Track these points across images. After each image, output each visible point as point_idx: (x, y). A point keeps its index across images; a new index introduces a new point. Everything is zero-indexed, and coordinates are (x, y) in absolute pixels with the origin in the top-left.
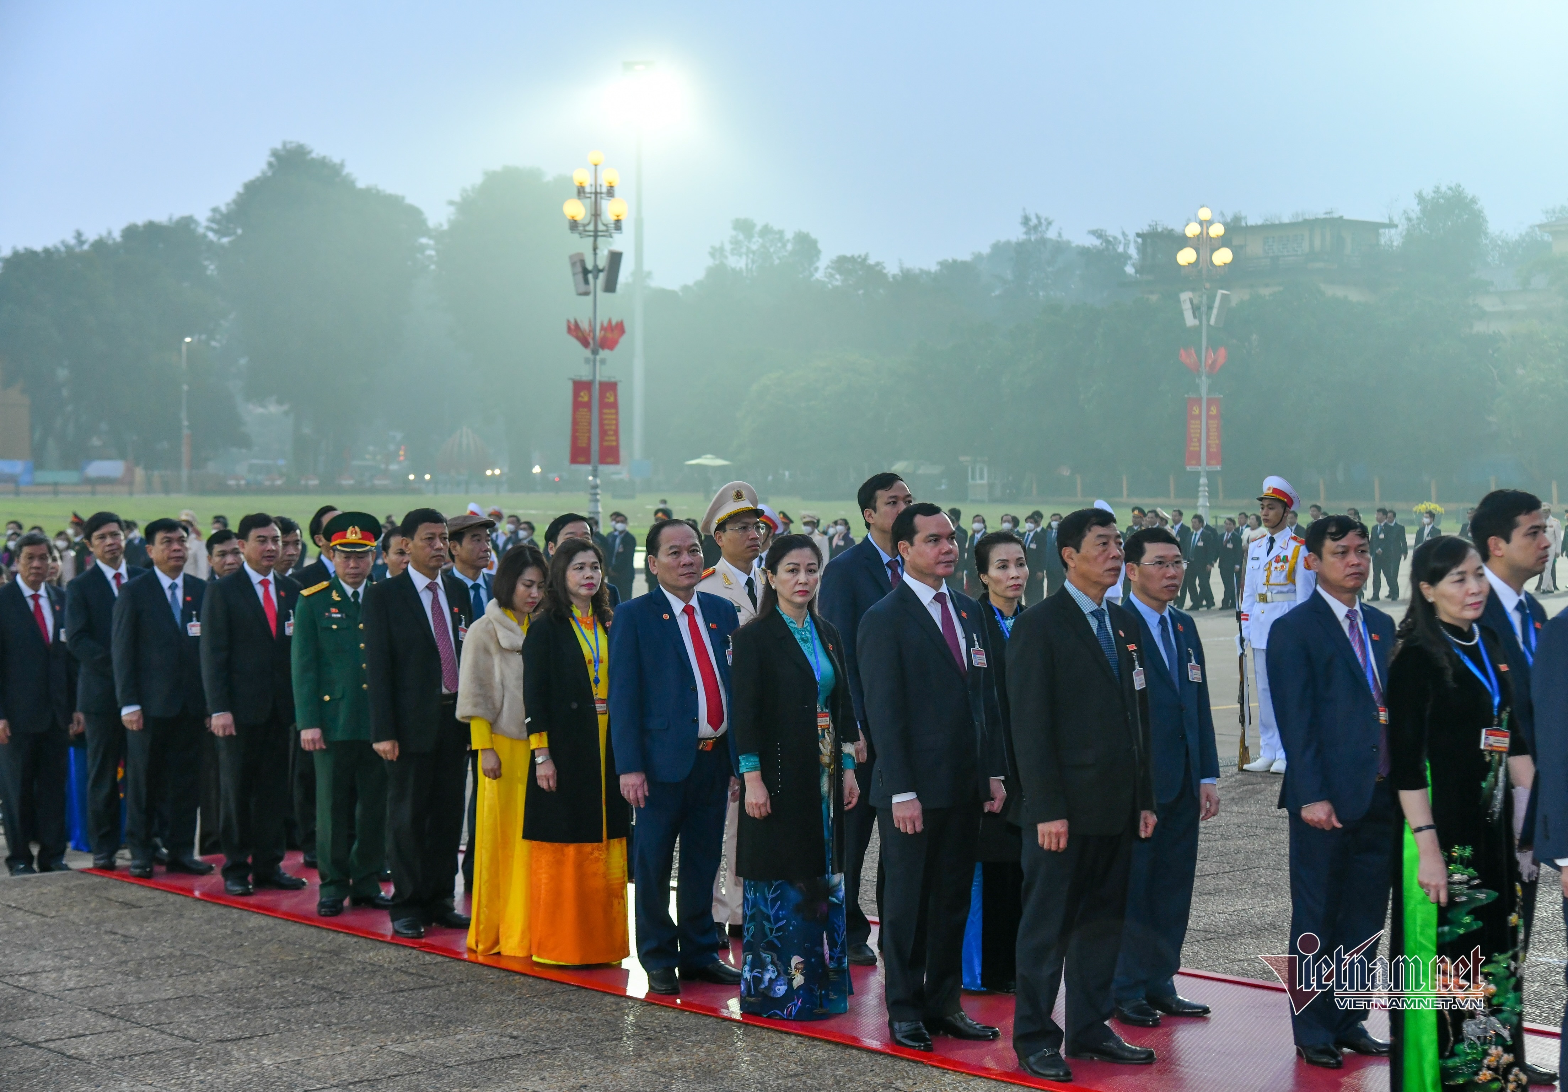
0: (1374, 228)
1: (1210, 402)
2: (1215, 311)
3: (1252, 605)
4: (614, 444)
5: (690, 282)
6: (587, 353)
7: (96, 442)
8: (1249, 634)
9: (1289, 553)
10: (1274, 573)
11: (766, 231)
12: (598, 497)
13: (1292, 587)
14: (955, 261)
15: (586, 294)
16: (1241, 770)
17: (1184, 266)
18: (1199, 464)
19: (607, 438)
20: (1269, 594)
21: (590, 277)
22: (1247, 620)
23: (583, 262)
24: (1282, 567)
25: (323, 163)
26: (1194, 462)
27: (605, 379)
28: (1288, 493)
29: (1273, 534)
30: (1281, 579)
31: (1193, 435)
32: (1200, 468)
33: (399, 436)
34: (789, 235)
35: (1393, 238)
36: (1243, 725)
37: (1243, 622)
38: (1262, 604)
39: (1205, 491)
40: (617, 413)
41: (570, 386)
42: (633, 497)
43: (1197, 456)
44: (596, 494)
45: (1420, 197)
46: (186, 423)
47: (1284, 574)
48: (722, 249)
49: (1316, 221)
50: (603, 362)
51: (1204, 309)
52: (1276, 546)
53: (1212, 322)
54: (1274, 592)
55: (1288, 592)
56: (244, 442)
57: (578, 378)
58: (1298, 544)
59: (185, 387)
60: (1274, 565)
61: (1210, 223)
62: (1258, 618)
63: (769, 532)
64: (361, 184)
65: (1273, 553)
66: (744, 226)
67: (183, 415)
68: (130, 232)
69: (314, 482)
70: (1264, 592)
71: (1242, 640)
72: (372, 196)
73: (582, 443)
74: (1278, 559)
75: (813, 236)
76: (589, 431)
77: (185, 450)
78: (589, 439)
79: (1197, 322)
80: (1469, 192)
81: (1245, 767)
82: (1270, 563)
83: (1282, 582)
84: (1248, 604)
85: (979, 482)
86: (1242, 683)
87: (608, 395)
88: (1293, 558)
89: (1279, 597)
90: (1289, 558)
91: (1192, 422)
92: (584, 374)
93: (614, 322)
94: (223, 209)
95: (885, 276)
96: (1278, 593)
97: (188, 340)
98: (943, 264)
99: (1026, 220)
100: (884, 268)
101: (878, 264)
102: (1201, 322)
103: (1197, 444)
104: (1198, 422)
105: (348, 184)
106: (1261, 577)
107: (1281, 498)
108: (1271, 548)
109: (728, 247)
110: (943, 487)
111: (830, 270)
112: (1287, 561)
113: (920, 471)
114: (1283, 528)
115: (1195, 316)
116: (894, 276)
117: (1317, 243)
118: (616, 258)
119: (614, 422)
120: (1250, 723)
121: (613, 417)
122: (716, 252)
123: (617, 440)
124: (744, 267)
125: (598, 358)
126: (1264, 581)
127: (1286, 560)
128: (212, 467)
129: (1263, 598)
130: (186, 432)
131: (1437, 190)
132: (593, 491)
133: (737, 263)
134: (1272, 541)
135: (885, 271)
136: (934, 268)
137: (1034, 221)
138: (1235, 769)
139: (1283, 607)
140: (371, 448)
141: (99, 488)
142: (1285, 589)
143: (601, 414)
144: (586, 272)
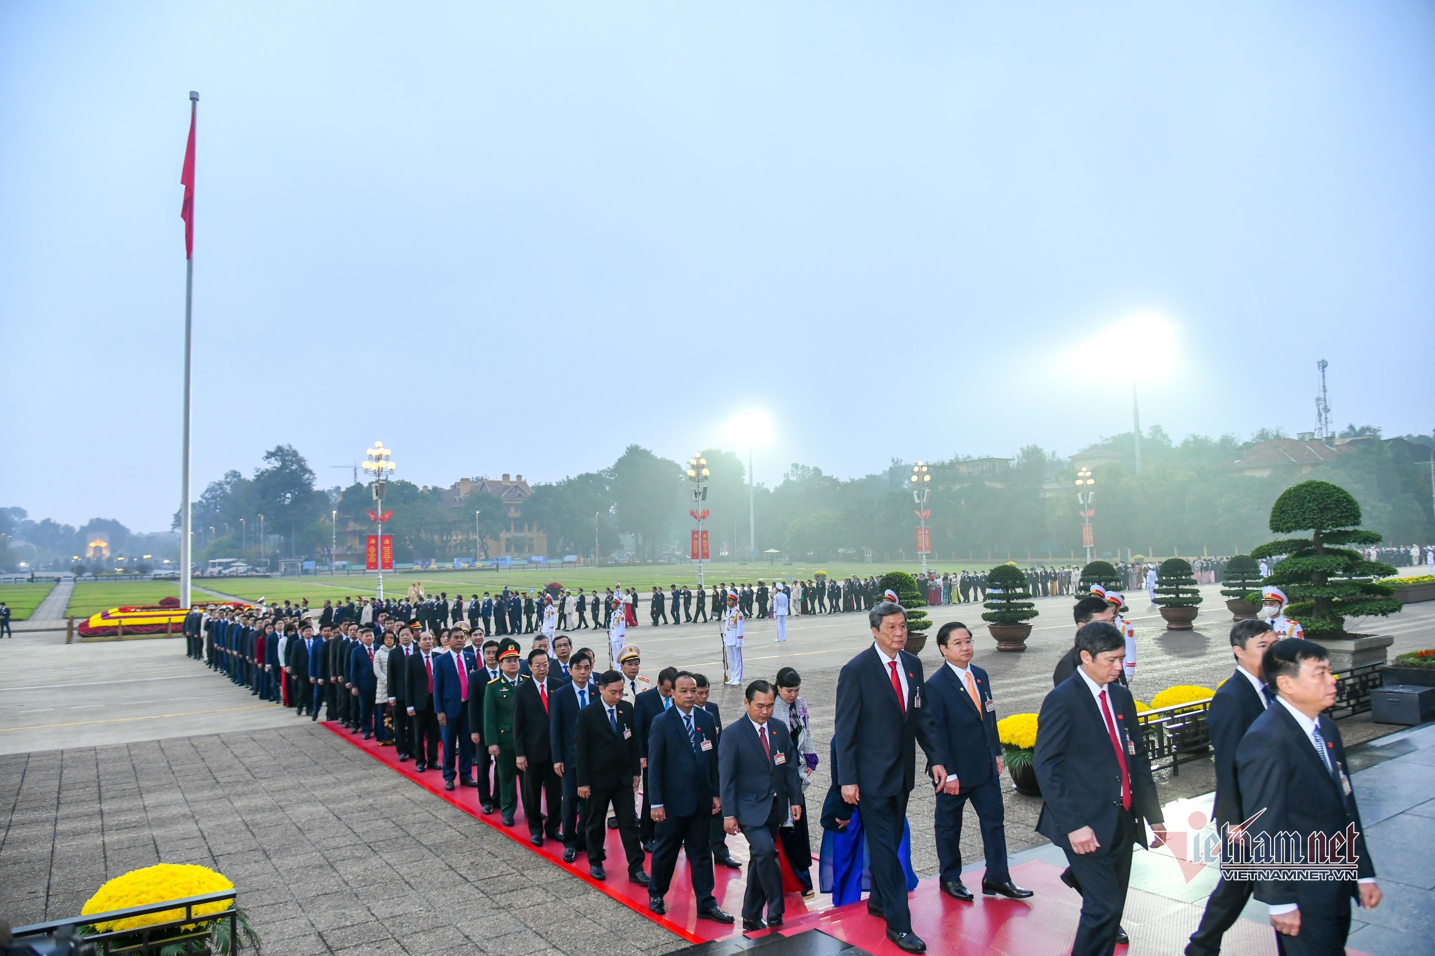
0: (1007, 460)
1: (925, 529)
2: (925, 497)
6: (696, 521)
11: (803, 467)
15: (696, 502)
17: (913, 482)
18: (922, 551)
19: (704, 550)
23: (695, 491)
25: (644, 451)
26: (920, 550)
27: (703, 530)
31: (919, 541)
32: (923, 553)
34: (811, 468)
35: (1013, 464)
39: (925, 560)
40: (708, 542)
41: (691, 533)
43: (921, 548)
45: (1022, 449)
46: (597, 542)
48: (788, 474)
49: (984, 459)
50: (702, 524)
51: (921, 496)
53: (924, 501)
57: (694, 530)
61: (922, 467)
64: (659, 457)
66: (795, 466)
68: (580, 477)
72: (663, 461)
73: (695, 552)
75: (820, 468)
76: (698, 548)
77: (597, 551)
78: (698, 551)
79: (919, 501)
80: (1039, 446)
85: (868, 555)
87: (704, 535)
91: (919, 536)
92: (696, 529)
93: (706, 510)
94: (611, 467)
99: (893, 460)
100: (839, 480)
103: (921, 544)
104: (921, 536)
105: (653, 458)
109: (790, 473)
113: (848, 552)
115: (918, 499)
117: (984, 467)
118: (705, 489)
119: (707, 545)
121: (706, 542)
122: (786, 475)
123: (708, 551)
124: (796, 480)
130: (597, 545)
131: (1028, 447)
133: (793, 478)
137: (896, 461)
143: (702, 542)
144: (696, 494)
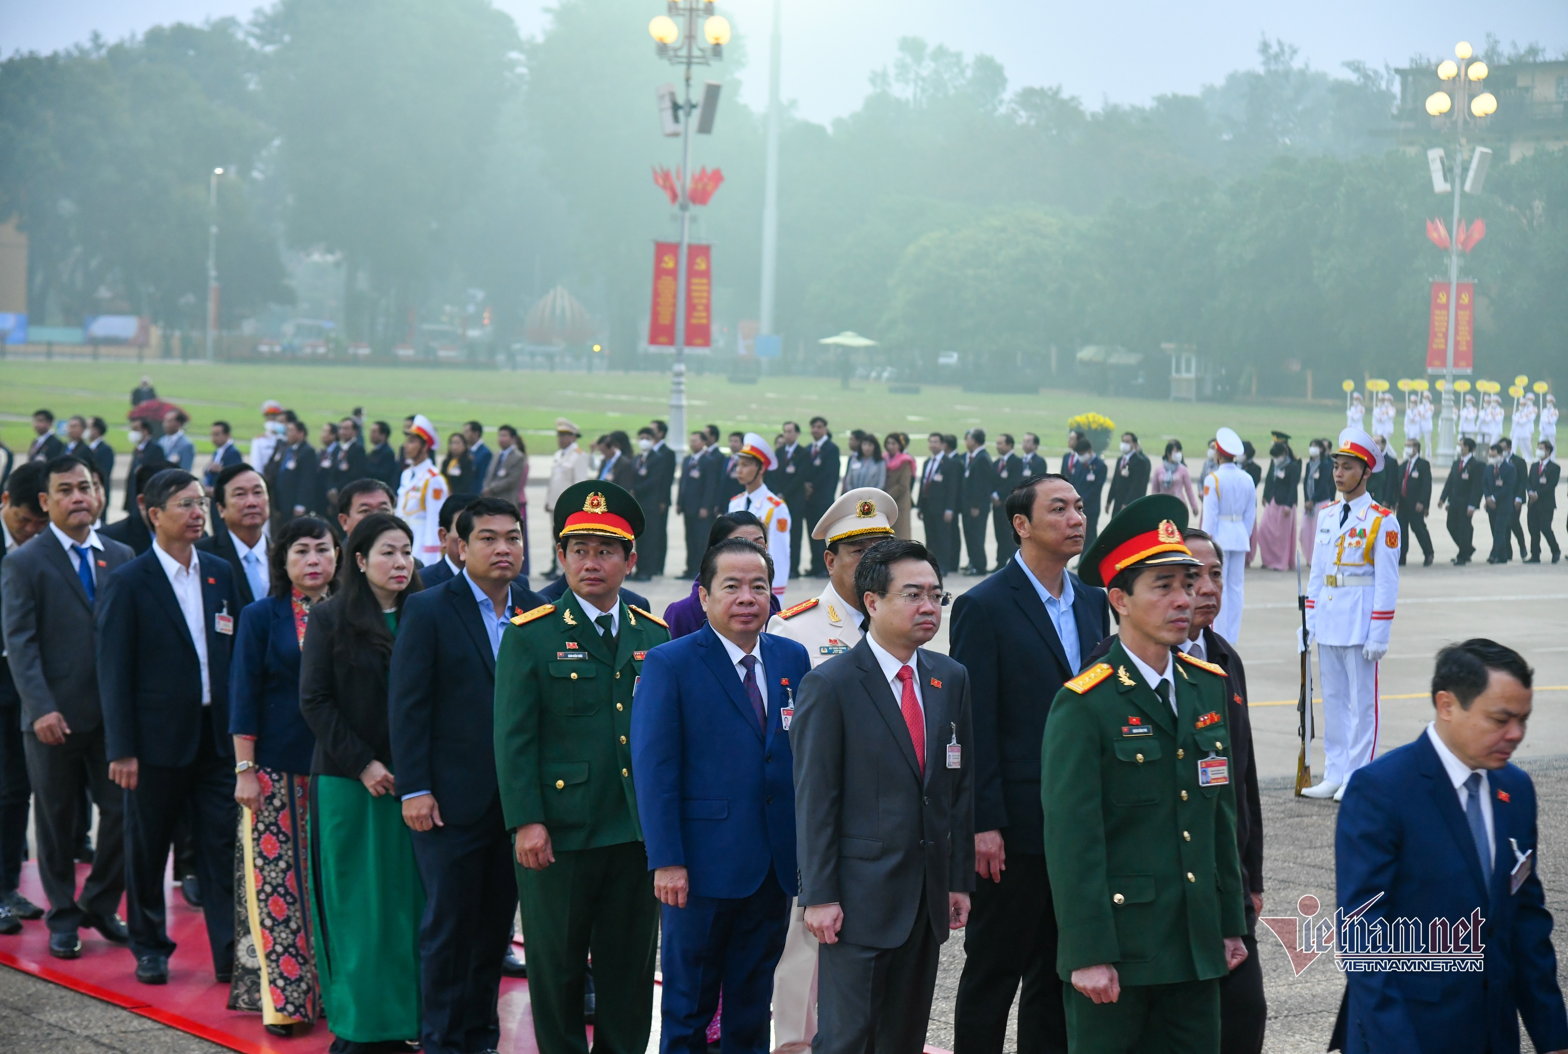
1: (1461, 288)
2: (1471, 174)
3: (1319, 589)
4: (704, 321)
5: (845, 114)
6: (675, 209)
7: (104, 293)
8: (1314, 627)
9: (1368, 526)
10: (1347, 551)
11: (940, 52)
12: (683, 387)
13: (1368, 568)
14: (1175, 96)
15: (676, 135)
16: (1299, 794)
17: (1434, 116)
18: (1444, 364)
19: (696, 314)
20: (1339, 577)
21: (681, 113)
22: (1313, 607)
23: (672, 95)
24: (1358, 543)
26: (1437, 363)
27: (695, 242)
28: (1370, 450)
29: (1348, 500)
30: (1357, 557)
31: (1437, 329)
32: (1445, 371)
33: (480, 295)
34: (969, 59)
36: (1303, 739)
37: (1307, 610)
38: (1330, 587)
39: (1450, 400)
40: (709, 284)
41: (651, 251)
42: (753, 381)
43: (1441, 355)
44: (679, 384)
46: (213, 273)
47: (1360, 552)
48: (884, 75)
50: (694, 219)
51: (1458, 171)
52: (1351, 516)
53: (1468, 187)
54: (1346, 574)
55: (1364, 574)
56: (288, 297)
57: (662, 239)
58: (1379, 515)
59: (214, 230)
60: (1348, 540)
61: (1470, 62)
62: (1324, 607)
63: (760, 469)
65: (1348, 525)
66: (912, 47)
67: (211, 263)
68: (155, 35)
69: (364, 351)
70: (1333, 574)
71: (1305, 633)
73: (664, 320)
74: (1353, 533)
75: (999, 60)
76: (674, 305)
77: (211, 307)
78: (674, 315)
79: (1447, 187)
81: (1304, 791)
82: (1342, 538)
83: (1358, 562)
84: (1314, 587)
85: (1184, 375)
86: (1303, 686)
87: (699, 260)
88: (1372, 532)
89: (1354, 581)
90: (1368, 532)
91: (1437, 312)
92: (669, 235)
93: (709, 170)
94: (267, 10)
95: (1081, 114)
96: (1351, 575)
97: (219, 171)
98: (1161, 100)
99: (1265, 47)
100: (1080, 103)
101: (1073, 98)
102: (1453, 186)
103: (1443, 341)
104: (1444, 312)
106: (1331, 555)
107: (1360, 455)
108: (1345, 518)
109: (892, 72)
110: (1140, 380)
111: (1013, 105)
112: (1365, 535)
113: (1113, 360)
114: (1360, 494)
115: (1446, 180)
116: (1093, 115)
118: (713, 92)
119: (705, 294)
120: (1313, 736)
121: (705, 288)
123: (708, 317)
124: (911, 97)
125: (687, 215)
126: (1335, 559)
127: (1363, 534)
128: (248, 327)
129: (1333, 582)
130: (213, 284)
132: (676, 380)
134: (1347, 509)
135: (1082, 108)
136: (1148, 104)
137: (1275, 48)
138: (1292, 794)
139: (1355, 593)
140: (448, 308)
141: (103, 350)
142: (1360, 571)
143: (689, 284)
144: (676, 107)
